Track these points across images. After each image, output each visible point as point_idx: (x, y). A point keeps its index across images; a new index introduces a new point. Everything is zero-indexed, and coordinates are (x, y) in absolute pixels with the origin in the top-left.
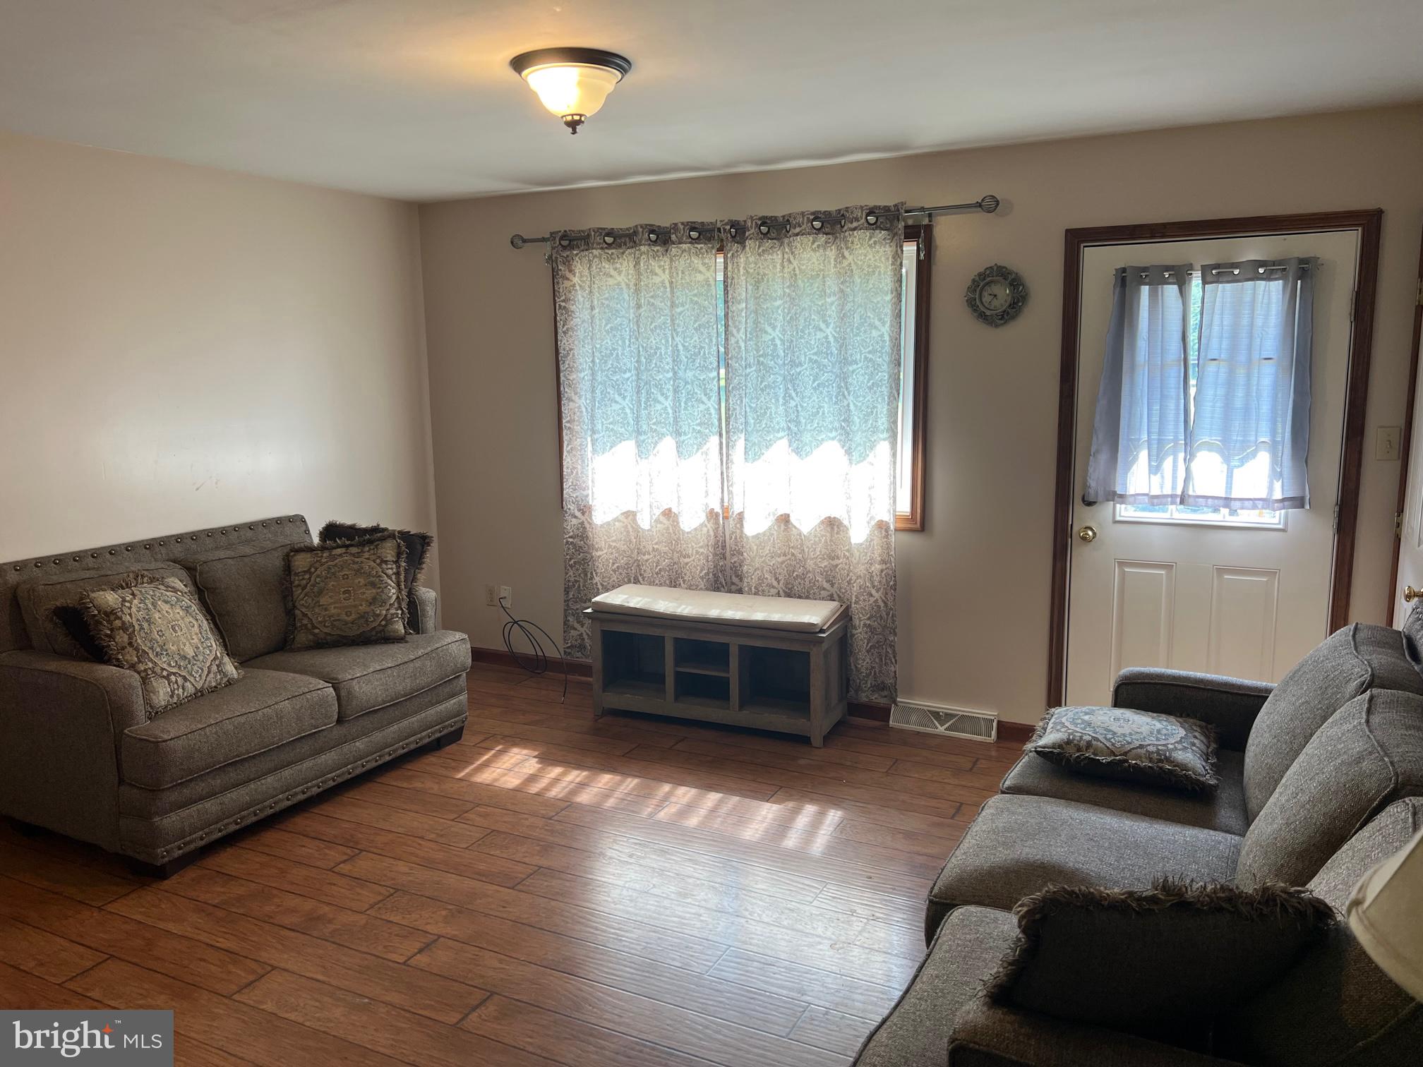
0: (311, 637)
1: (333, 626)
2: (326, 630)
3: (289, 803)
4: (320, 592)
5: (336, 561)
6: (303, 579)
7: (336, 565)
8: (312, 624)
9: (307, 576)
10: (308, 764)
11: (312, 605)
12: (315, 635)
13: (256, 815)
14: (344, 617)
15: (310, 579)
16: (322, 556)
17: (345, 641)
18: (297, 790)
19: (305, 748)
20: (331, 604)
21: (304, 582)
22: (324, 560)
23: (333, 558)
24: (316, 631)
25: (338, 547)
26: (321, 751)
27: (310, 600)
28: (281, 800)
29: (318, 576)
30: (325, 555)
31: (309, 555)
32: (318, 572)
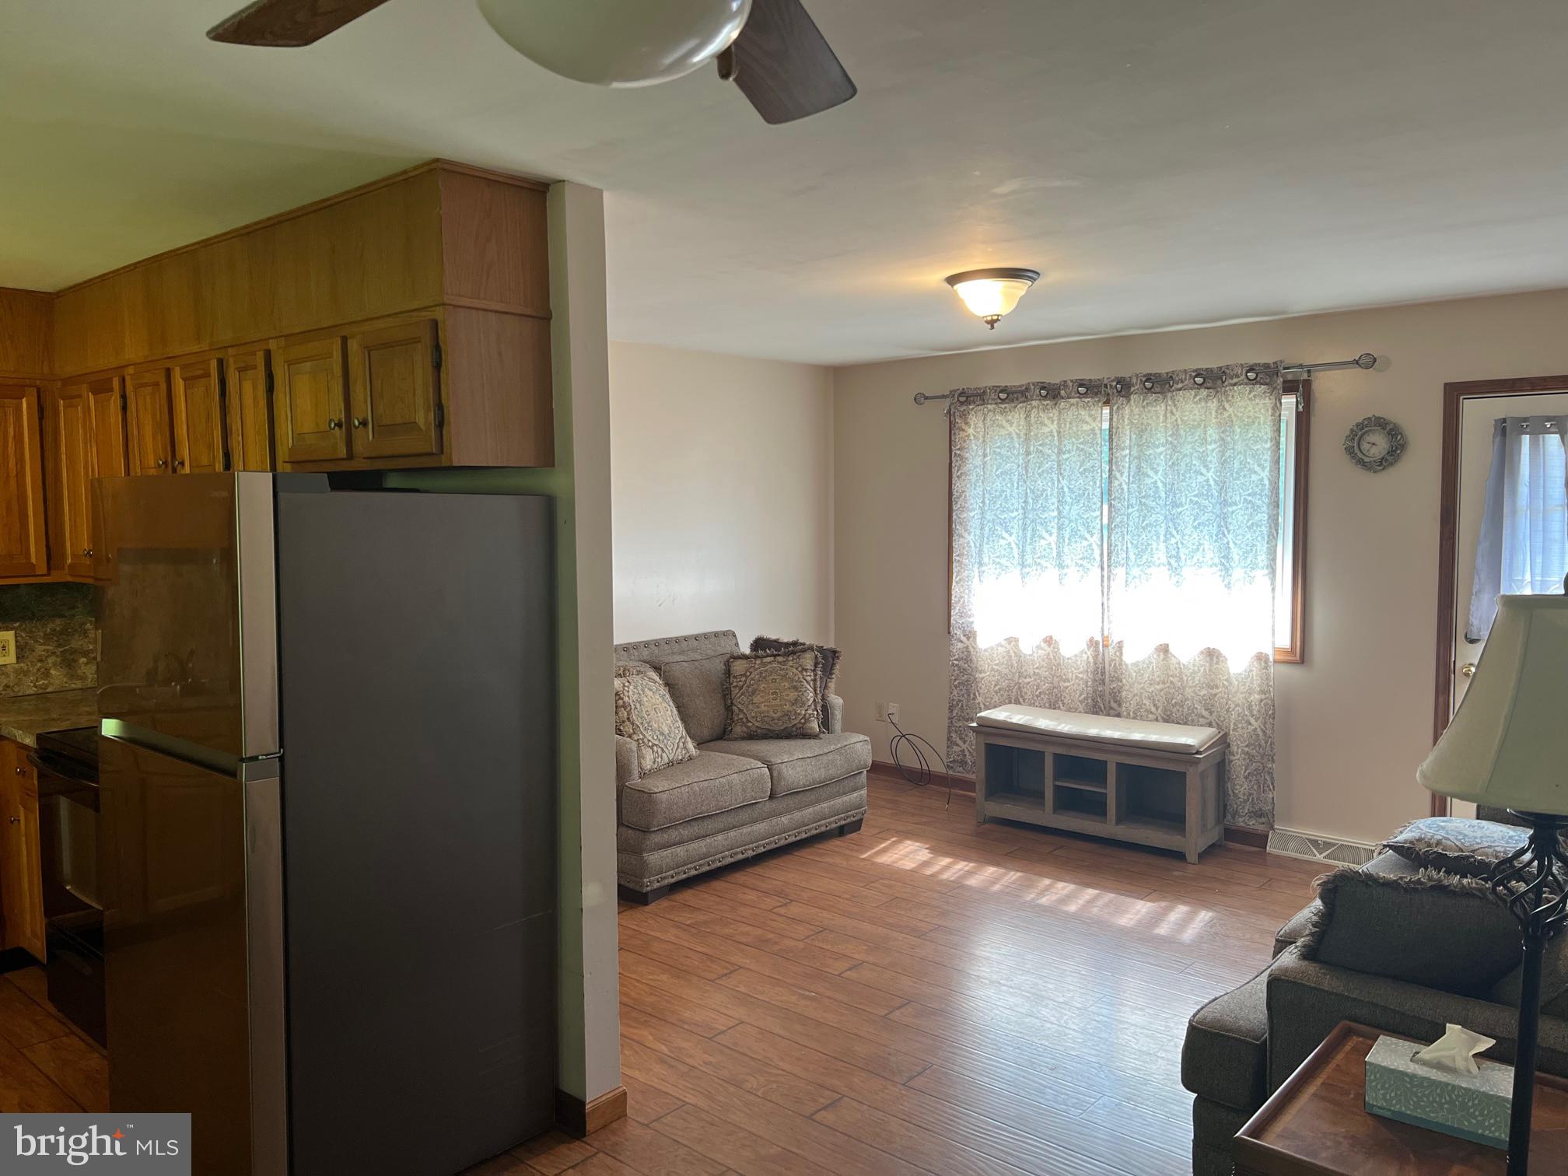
0: (745, 729)
1: (763, 721)
2: (757, 724)
3: (732, 860)
4: (754, 692)
5: (767, 668)
6: (740, 681)
7: (766, 671)
8: (747, 718)
9: (743, 679)
10: (745, 830)
11: (747, 702)
12: (748, 727)
13: (709, 865)
14: (771, 714)
15: (745, 681)
16: (755, 663)
17: (771, 735)
18: (738, 850)
19: (744, 815)
20: (762, 703)
21: (741, 683)
22: (757, 666)
23: (764, 665)
24: (750, 724)
25: (768, 656)
26: (755, 821)
27: (745, 699)
28: (726, 856)
29: (752, 679)
30: (757, 662)
31: (744, 661)
32: (752, 676)
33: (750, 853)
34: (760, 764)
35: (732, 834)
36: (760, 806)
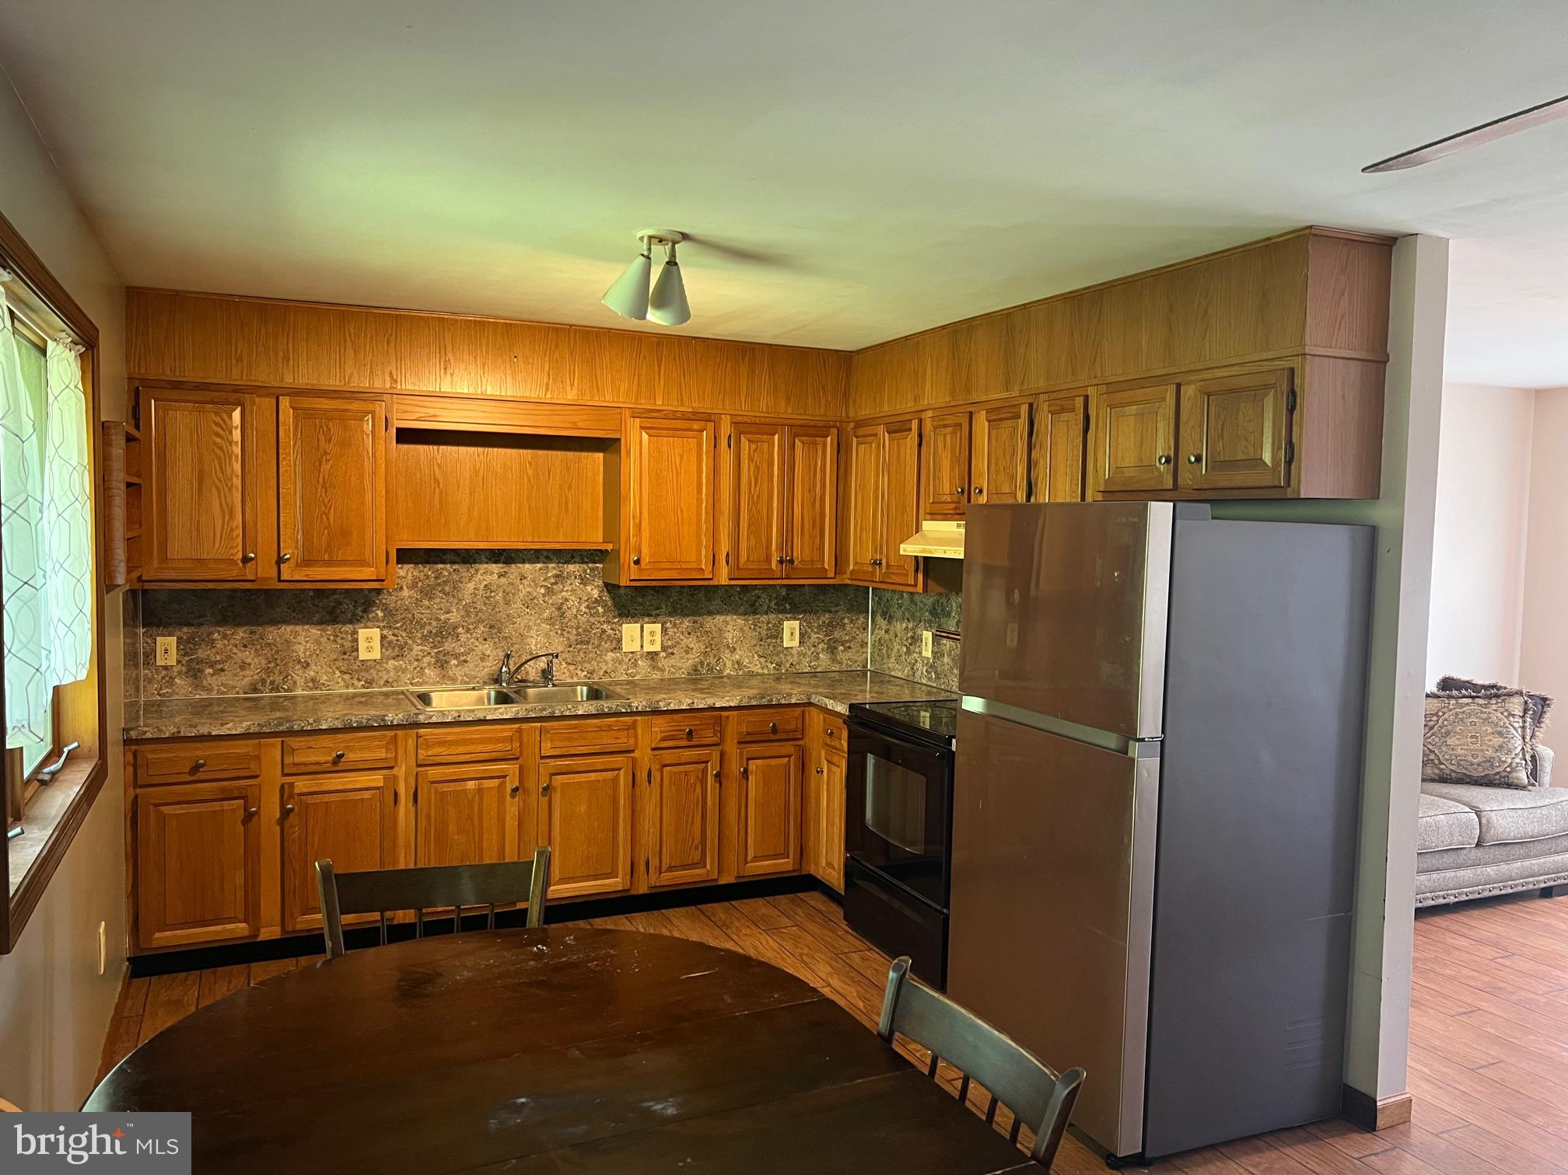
0: (1437, 771)
1: (1459, 765)
2: (1451, 767)
4: (1448, 733)
5: (1464, 709)
6: (1431, 720)
7: (1463, 712)
8: (1439, 760)
9: (1435, 718)
11: (1439, 744)
12: (1441, 770)
14: (1470, 758)
15: (1438, 721)
16: (1449, 703)
17: (1468, 780)
19: (1448, 859)
20: (1459, 745)
21: (1432, 723)
22: (1451, 707)
23: (1462, 706)
24: (1442, 767)
25: (1464, 697)
26: (1459, 867)
27: (1437, 740)
29: (1446, 720)
30: (1451, 702)
31: (1436, 700)
32: (1446, 716)
33: (1452, 900)
34: (1467, 809)
35: (1435, 876)
36: (1465, 852)
